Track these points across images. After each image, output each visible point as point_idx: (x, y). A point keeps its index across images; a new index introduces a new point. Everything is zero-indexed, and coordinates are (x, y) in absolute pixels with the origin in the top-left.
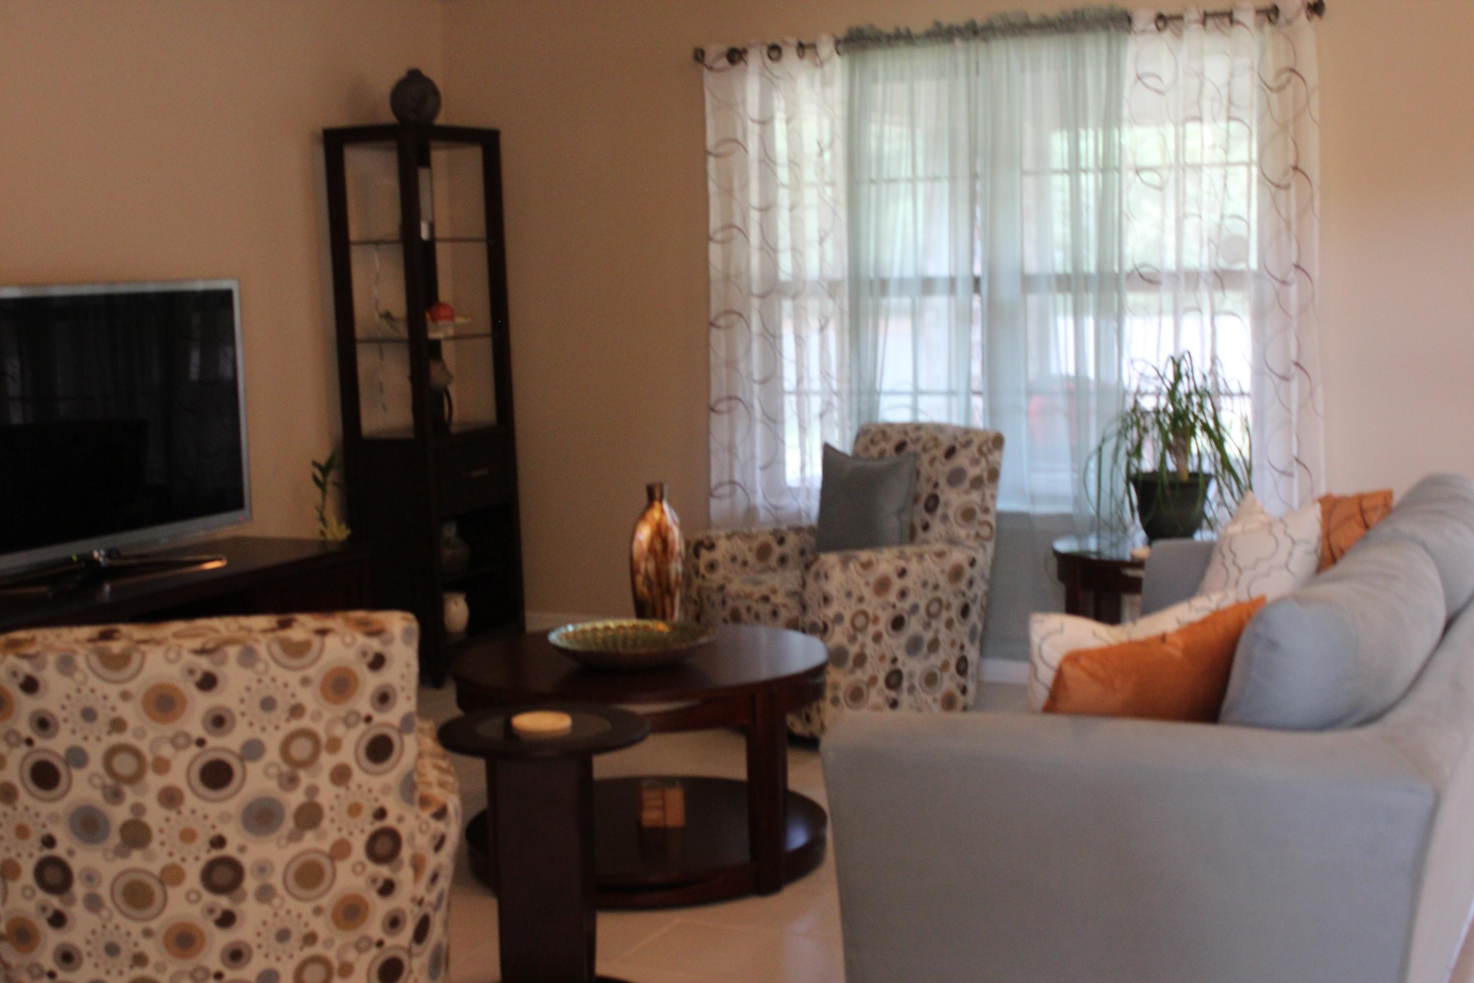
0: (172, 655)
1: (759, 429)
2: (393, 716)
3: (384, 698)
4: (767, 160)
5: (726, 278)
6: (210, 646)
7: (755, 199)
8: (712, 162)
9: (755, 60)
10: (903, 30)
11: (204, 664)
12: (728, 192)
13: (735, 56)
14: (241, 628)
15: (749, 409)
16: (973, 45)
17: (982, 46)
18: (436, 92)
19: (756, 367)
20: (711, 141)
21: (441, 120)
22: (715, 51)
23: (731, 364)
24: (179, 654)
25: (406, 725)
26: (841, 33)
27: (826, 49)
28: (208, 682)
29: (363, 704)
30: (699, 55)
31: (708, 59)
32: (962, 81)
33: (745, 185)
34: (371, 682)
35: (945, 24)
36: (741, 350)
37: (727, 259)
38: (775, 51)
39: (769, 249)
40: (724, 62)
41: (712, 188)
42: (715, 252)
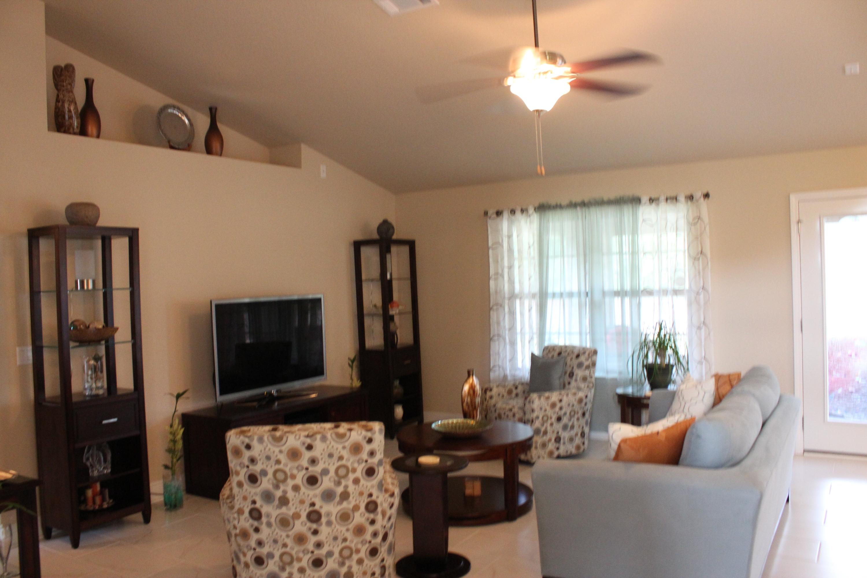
0: (297, 437)
1: (508, 347)
2: (375, 460)
3: (372, 454)
4: (510, 250)
5: (496, 292)
6: (311, 434)
7: (506, 263)
8: (491, 252)
9: (506, 215)
10: (558, 204)
11: (308, 441)
12: (496, 262)
13: (499, 213)
14: (321, 428)
15: (504, 340)
16: (584, 209)
17: (587, 210)
18: (393, 228)
19: (507, 323)
20: (490, 243)
21: (395, 237)
22: (492, 212)
23: (498, 323)
24: (299, 438)
25: (380, 463)
26: (537, 205)
27: (531, 210)
28: (310, 447)
29: (364, 455)
30: (486, 213)
31: (489, 214)
32: (580, 222)
33: (503, 259)
34: (367, 448)
35: (574, 202)
36: (501, 318)
37: (496, 285)
38: (513, 212)
39: (511, 282)
40: (495, 216)
41: (491, 260)
42: (492, 283)
